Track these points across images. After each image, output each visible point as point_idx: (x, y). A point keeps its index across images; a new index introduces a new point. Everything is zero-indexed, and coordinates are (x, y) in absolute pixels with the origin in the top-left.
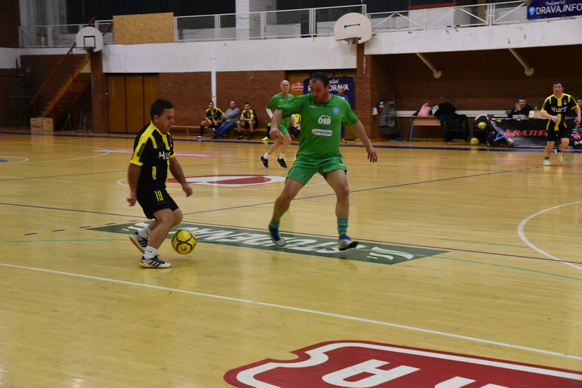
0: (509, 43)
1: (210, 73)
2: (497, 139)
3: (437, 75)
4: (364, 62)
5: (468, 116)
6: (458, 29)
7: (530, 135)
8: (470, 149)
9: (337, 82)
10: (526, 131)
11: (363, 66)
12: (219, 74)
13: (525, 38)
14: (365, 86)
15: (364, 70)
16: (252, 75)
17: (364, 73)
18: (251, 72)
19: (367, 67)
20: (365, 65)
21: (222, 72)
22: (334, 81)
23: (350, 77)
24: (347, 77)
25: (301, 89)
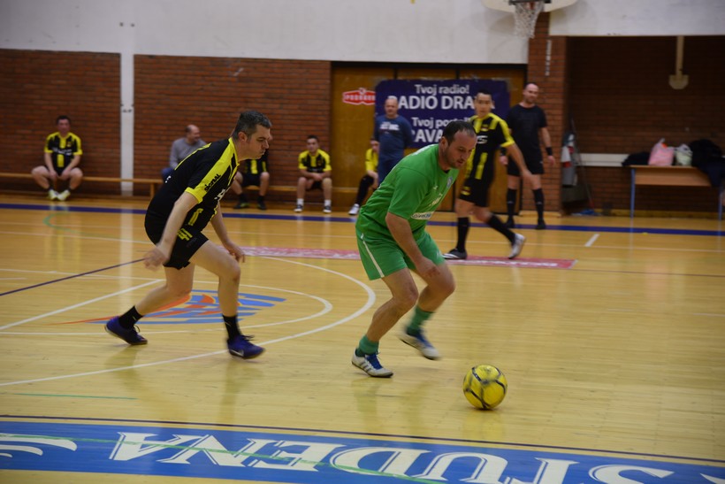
1: (117, 56)
3: (679, 83)
4: (549, 51)
9: (465, 90)
11: (545, 60)
12: (139, 60)
14: (548, 101)
15: (548, 69)
16: (238, 67)
17: (547, 74)
18: (236, 60)
19: (554, 63)
20: (549, 58)
21: (151, 57)
22: (456, 89)
23: (499, 82)
24: (491, 81)
25: (367, 102)
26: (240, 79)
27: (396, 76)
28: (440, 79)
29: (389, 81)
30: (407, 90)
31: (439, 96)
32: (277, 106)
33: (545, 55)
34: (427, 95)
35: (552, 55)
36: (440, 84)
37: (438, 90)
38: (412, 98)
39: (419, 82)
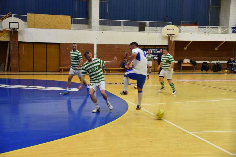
0: (226, 39)
1: (93, 44)
3: (185, 49)
4: (172, 43)
9: (157, 50)
12: (98, 45)
13: (231, 38)
17: (172, 47)
19: (173, 45)
21: (100, 44)
22: (155, 50)
26: (117, 48)
29: (143, 48)
31: (152, 51)
34: (150, 51)
36: (152, 49)
38: (147, 51)
39: (149, 48)
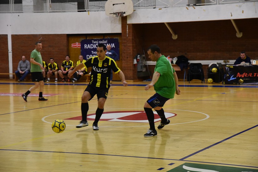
0: (232, 16)
1: (7, 35)
2: (231, 79)
3: (175, 37)
4: (127, 29)
5: (202, 64)
6: (195, 7)
7: (255, 76)
8: (207, 86)
9: (106, 42)
10: (251, 74)
11: (126, 31)
12: (13, 36)
13: (243, 12)
14: (128, 45)
15: (127, 34)
16: (41, 37)
17: (127, 36)
18: (40, 35)
19: (129, 32)
20: (127, 31)
21: (16, 35)
22: (103, 42)
23: (116, 39)
24: (113, 39)
25: (79, 46)
27: (86, 38)
28: (99, 39)
29: (85, 40)
30: (90, 42)
32: (52, 49)
33: (127, 30)
34: (95, 44)
35: (128, 30)
36: (99, 40)
37: (98, 42)
38: (91, 45)
39: (93, 40)
